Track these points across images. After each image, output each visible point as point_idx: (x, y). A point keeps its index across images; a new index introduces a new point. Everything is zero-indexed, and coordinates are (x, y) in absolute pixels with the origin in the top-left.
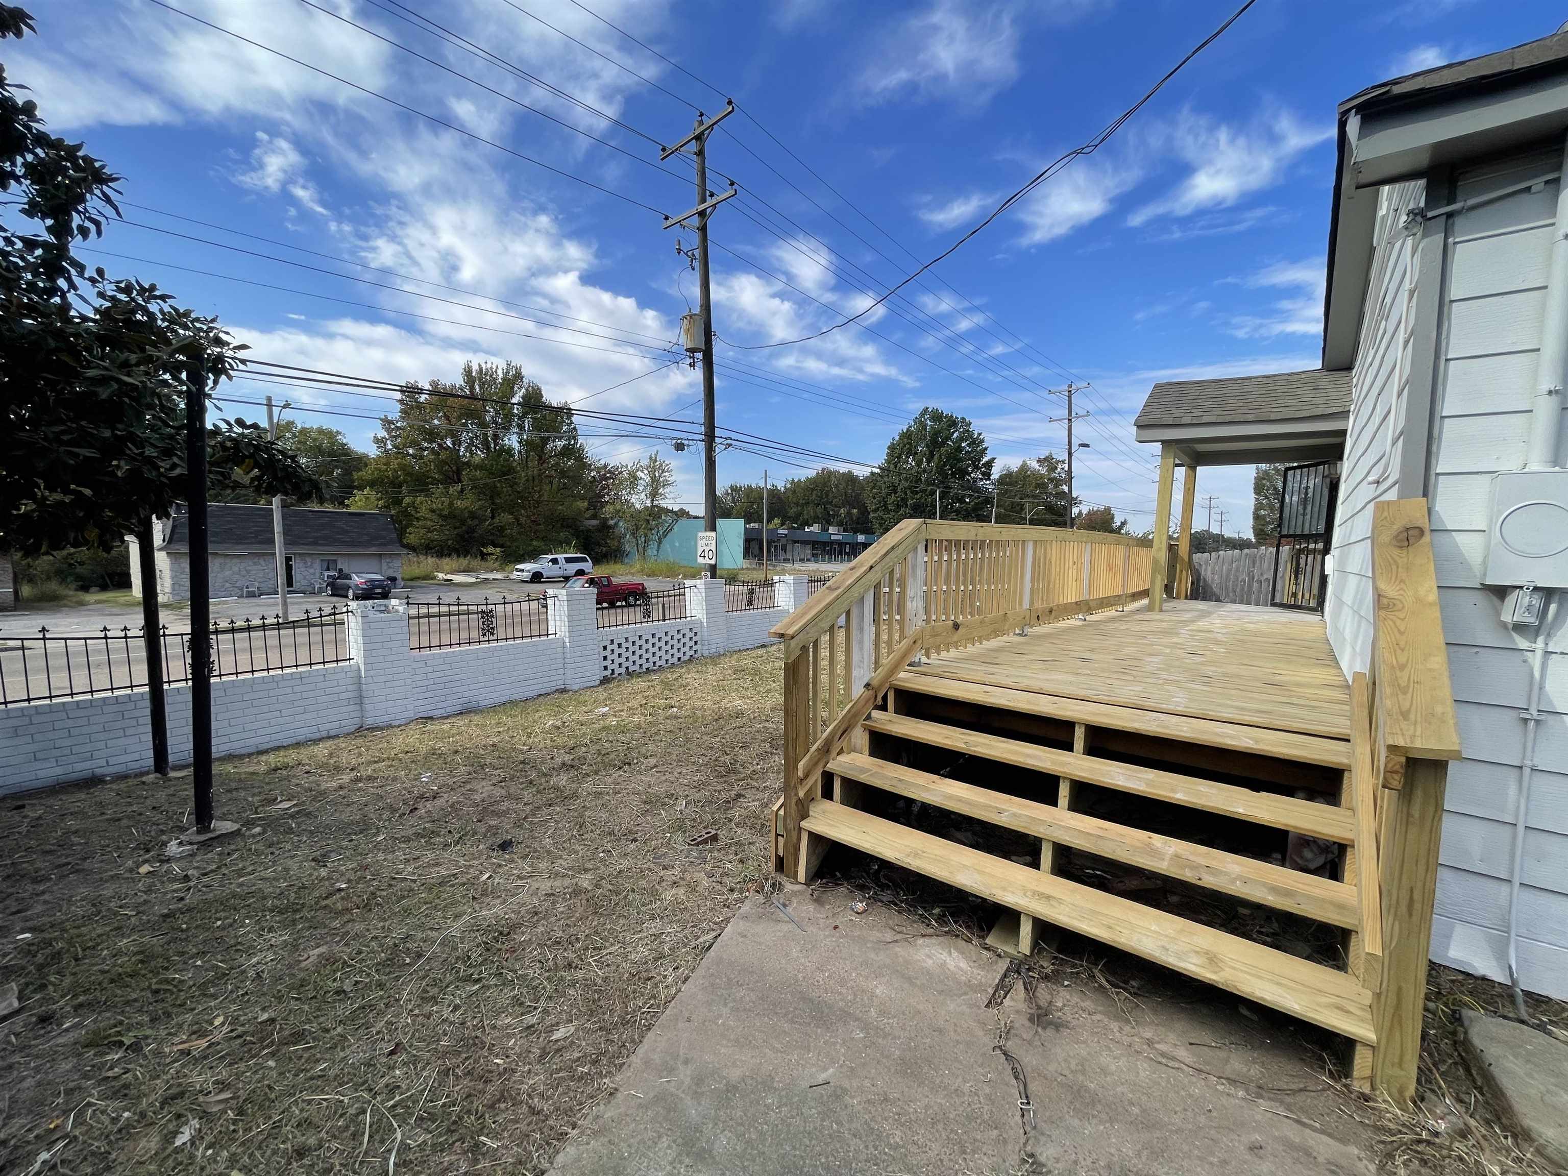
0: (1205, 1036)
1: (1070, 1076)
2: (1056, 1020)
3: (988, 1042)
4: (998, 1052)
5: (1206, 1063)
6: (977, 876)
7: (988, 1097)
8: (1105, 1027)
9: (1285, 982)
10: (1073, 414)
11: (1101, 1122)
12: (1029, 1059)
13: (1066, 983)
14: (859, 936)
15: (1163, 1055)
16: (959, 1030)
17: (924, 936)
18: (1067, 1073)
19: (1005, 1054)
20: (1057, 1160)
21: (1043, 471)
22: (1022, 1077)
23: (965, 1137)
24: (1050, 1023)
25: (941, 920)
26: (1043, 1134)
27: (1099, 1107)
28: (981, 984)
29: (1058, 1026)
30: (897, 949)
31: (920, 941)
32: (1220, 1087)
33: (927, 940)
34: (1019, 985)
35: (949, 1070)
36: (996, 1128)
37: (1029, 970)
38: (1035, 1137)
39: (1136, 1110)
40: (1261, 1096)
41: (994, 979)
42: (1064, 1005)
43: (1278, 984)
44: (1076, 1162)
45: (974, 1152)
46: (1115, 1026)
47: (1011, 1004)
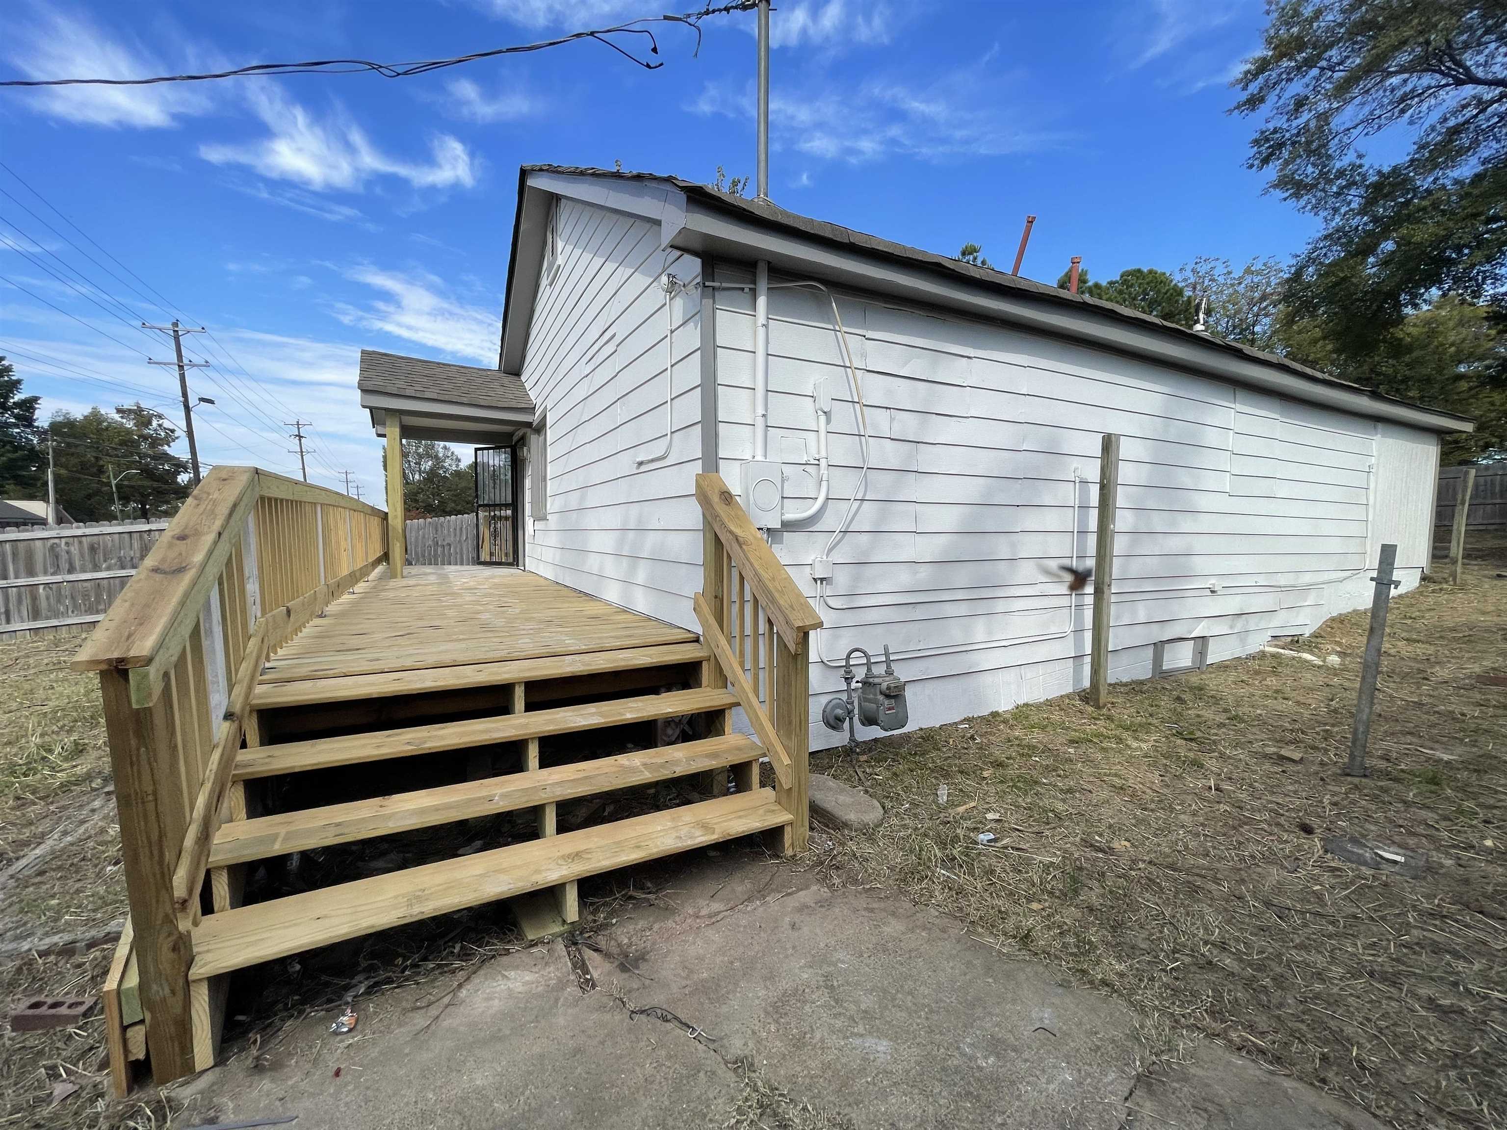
0: (711, 886)
1: (688, 982)
2: (637, 954)
3: (618, 1018)
4: (636, 1017)
5: (729, 900)
6: (503, 877)
7: (669, 1057)
8: (667, 930)
9: (741, 813)
10: (185, 361)
11: (734, 992)
12: (658, 998)
13: (614, 921)
14: (381, 1053)
15: (710, 916)
16: (591, 1032)
17: (460, 986)
18: (684, 983)
19: (642, 1012)
20: (746, 1044)
21: (130, 425)
22: (669, 1017)
23: (692, 1105)
24: (637, 960)
25: (465, 955)
26: (722, 1039)
27: (723, 984)
28: (560, 980)
29: (642, 957)
30: (446, 1024)
31: (463, 993)
32: (749, 909)
33: (469, 986)
34: (588, 953)
35: (622, 1072)
36: (699, 1072)
37: (581, 933)
38: (722, 1046)
39: (737, 964)
40: (764, 897)
41: (566, 965)
42: (630, 939)
43: (740, 817)
44: (754, 1033)
45: (708, 1106)
46: (670, 923)
47: (599, 971)
